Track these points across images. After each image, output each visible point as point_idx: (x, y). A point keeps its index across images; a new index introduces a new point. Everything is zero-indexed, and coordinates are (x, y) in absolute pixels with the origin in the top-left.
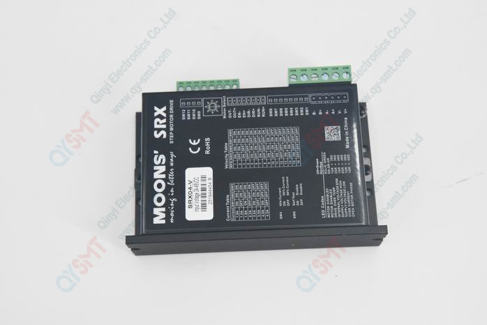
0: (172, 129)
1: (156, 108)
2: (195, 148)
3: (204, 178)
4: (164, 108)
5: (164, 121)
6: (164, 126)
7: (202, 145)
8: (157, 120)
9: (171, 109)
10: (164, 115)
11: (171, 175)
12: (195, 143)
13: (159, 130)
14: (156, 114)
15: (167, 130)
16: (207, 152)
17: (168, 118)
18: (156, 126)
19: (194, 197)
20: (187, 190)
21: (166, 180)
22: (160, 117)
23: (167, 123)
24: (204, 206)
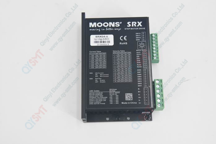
0: (131, 29)
1: (141, 22)
2: (123, 38)
3: (109, 42)
4: (141, 26)
5: (135, 26)
6: (133, 26)
7: (124, 41)
8: (136, 23)
9: (141, 28)
10: (138, 26)
11: (111, 29)
12: (125, 38)
13: (131, 24)
14: (138, 22)
15: (131, 27)
16: (120, 43)
17: (137, 27)
18: (133, 23)
19: (101, 38)
20: (103, 35)
21: (108, 27)
22: (137, 24)
23: (134, 27)
24: (96, 42)
